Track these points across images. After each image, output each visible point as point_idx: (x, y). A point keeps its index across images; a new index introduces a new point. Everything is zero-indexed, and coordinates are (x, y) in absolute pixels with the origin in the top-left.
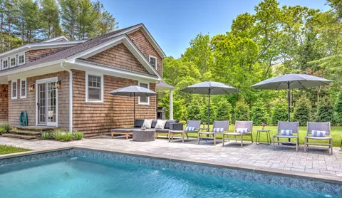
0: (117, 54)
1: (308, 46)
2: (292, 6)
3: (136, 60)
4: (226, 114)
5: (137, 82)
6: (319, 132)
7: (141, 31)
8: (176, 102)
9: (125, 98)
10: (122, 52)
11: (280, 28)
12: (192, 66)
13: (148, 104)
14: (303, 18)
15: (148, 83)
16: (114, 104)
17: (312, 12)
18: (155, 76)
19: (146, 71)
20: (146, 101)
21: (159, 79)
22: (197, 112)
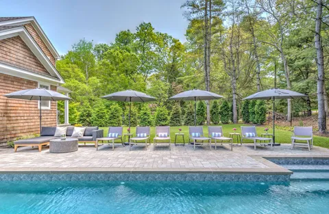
0: (12, 48)
1: (173, 66)
2: (162, 33)
3: (35, 57)
4: (118, 117)
5: (36, 83)
6: (217, 134)
7: (32, 25)
8: (71, 106)
9: (22, 101)
10: (19, 46)
11: (153, 48)
12: (76, 70)
13: (49, 108)
14: (169, 44)
15: (48, 85)
16: (9, 108)
17: (175, 41)
18: (56, 77)
19: (47, 72)
20: (46, 105)
21: (62, 82)
22: (89, 115)
